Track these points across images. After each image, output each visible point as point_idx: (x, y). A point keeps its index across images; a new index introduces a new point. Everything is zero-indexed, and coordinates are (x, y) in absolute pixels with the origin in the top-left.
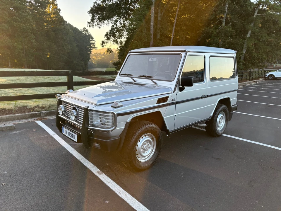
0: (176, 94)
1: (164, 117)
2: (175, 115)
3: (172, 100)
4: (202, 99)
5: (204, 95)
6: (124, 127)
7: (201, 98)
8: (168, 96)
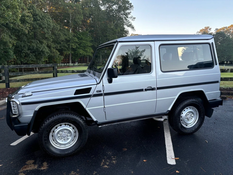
0: (103, 86)
1: (87, 108)
2: (104, 106)
3: (97, 92)
4: (148, 91)
5: (151, 87)
6: (32, 115)
7: (146, 90)
8: (91, 88)
